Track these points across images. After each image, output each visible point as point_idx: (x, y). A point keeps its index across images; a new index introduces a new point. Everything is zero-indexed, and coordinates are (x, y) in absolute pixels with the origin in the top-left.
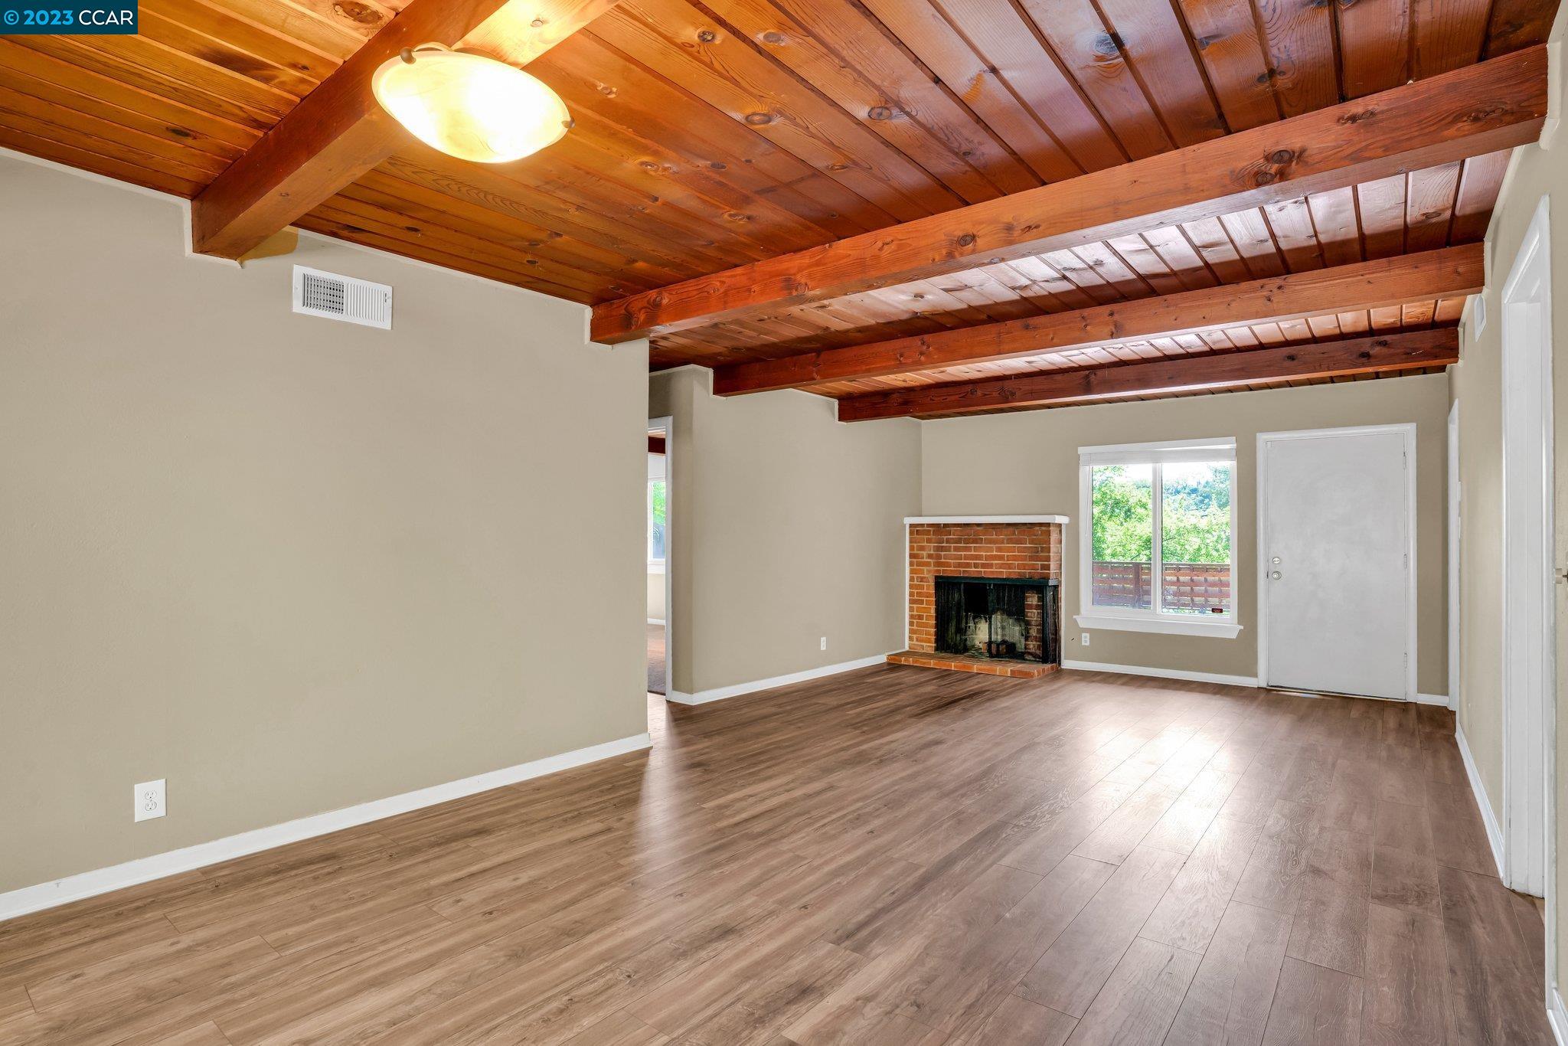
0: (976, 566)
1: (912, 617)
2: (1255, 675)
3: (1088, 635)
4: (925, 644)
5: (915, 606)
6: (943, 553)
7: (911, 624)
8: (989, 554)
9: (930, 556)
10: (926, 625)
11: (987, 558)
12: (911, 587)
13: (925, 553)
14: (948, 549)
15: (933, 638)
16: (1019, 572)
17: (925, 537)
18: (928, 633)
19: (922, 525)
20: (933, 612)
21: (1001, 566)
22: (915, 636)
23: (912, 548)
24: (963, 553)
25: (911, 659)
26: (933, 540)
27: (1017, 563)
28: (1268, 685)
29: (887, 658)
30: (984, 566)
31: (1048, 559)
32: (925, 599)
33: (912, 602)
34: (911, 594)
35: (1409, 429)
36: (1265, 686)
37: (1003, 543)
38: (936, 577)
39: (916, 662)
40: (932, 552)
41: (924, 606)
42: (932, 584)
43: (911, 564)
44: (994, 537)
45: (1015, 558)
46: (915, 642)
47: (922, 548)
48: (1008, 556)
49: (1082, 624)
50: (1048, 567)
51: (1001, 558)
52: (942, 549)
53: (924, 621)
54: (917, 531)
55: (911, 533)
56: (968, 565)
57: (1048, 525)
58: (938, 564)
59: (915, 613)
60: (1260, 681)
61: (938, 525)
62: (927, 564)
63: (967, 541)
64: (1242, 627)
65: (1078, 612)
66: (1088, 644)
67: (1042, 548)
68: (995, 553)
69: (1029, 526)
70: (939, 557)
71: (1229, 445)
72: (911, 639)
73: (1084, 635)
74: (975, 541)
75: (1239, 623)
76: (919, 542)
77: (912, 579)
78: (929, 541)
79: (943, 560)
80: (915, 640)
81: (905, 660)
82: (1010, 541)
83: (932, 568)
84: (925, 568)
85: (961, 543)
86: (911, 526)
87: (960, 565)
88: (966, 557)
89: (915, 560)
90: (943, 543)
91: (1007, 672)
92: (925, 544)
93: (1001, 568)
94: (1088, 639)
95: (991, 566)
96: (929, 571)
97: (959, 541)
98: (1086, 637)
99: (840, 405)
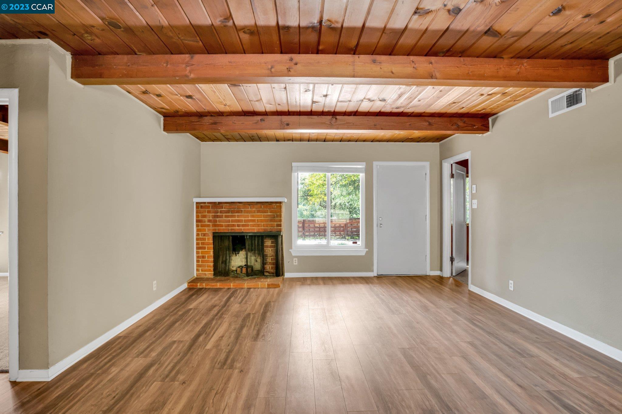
0: (238, 226)
1: (198, 257)
2: (373, 271)
3: (296, 259)
4: (207, 273)
5: (200, 251)
6: (218, 219)
7: (198, 261)
8: (246, 219)
9: (209, 221)
10: (207, 262)
11: (245, 221)
12: (197, 239)
13: (206, 219)
14: (221, 217)
15: (212, 269)
16: (264, 229)
17: (207, 210)
18: (209, 266)
19: (205, 203)
20: (212, 254)
21: (253, 226)
22: (200, 268)
23: (197, 216)
24: (230, 219)
25: (204, 284)
26: (212, 212)
27: (262, 223)
28: (378, 275)
29: (188, 285)
30: (243, 226)
31: (280, 221)
32: (206, 246)
33: (198, 248)
34: (197, 244)
35: (427, 164)
36: (376, 275)
37: (254, 212)
38: (213, 233)
40: (211, 219)
41: (206, 250)
42: (211, 237)
43: (197, 226)
44: (250, 209)
45: (261, 221)
46: (200, 272)
47: (204, 216)
48: (257, 220)
49: (294, 254)
50: (280, 225)
51: (254, 221)
52: (217, 216)
53: (206, 259)
54: (201, 206)
55: (197, 207)
56: (234, 225)
57: (280, 203)
58: (215, 225)
59: (200, 255)
60: (374, 274)
61: (215, 203)
62: (208, 226)
63: (232, 212)
64: (367, 250)
65: (291, 248)
66: (297, 264)
67: (277, 215)
68: (250, 218)
69: (270, 203)
70: (216, 221)
72: (197, 270)
73: (294, 259)
74: (238, 212)
75: (366, 248)
76: (202, 213)
77: (198, 235)
78: (209, 212)
79: (218, 223)
80: (200, 270)
81: (200, 285)
82: (259, 211)
83: (211, 228)
84: (206, 228)
85: (229, 213)
86: (197, 203)
87: (228, 226)
88: (232, 221)
89: (200, 224)
90: (218, 213)
91: (265, 285)
92: (206, 214)
94: (297, 261)
95: (248, 225)
96: (209, 230)
97: (228, 212)
98: (295, 260)
99: (164, 120)
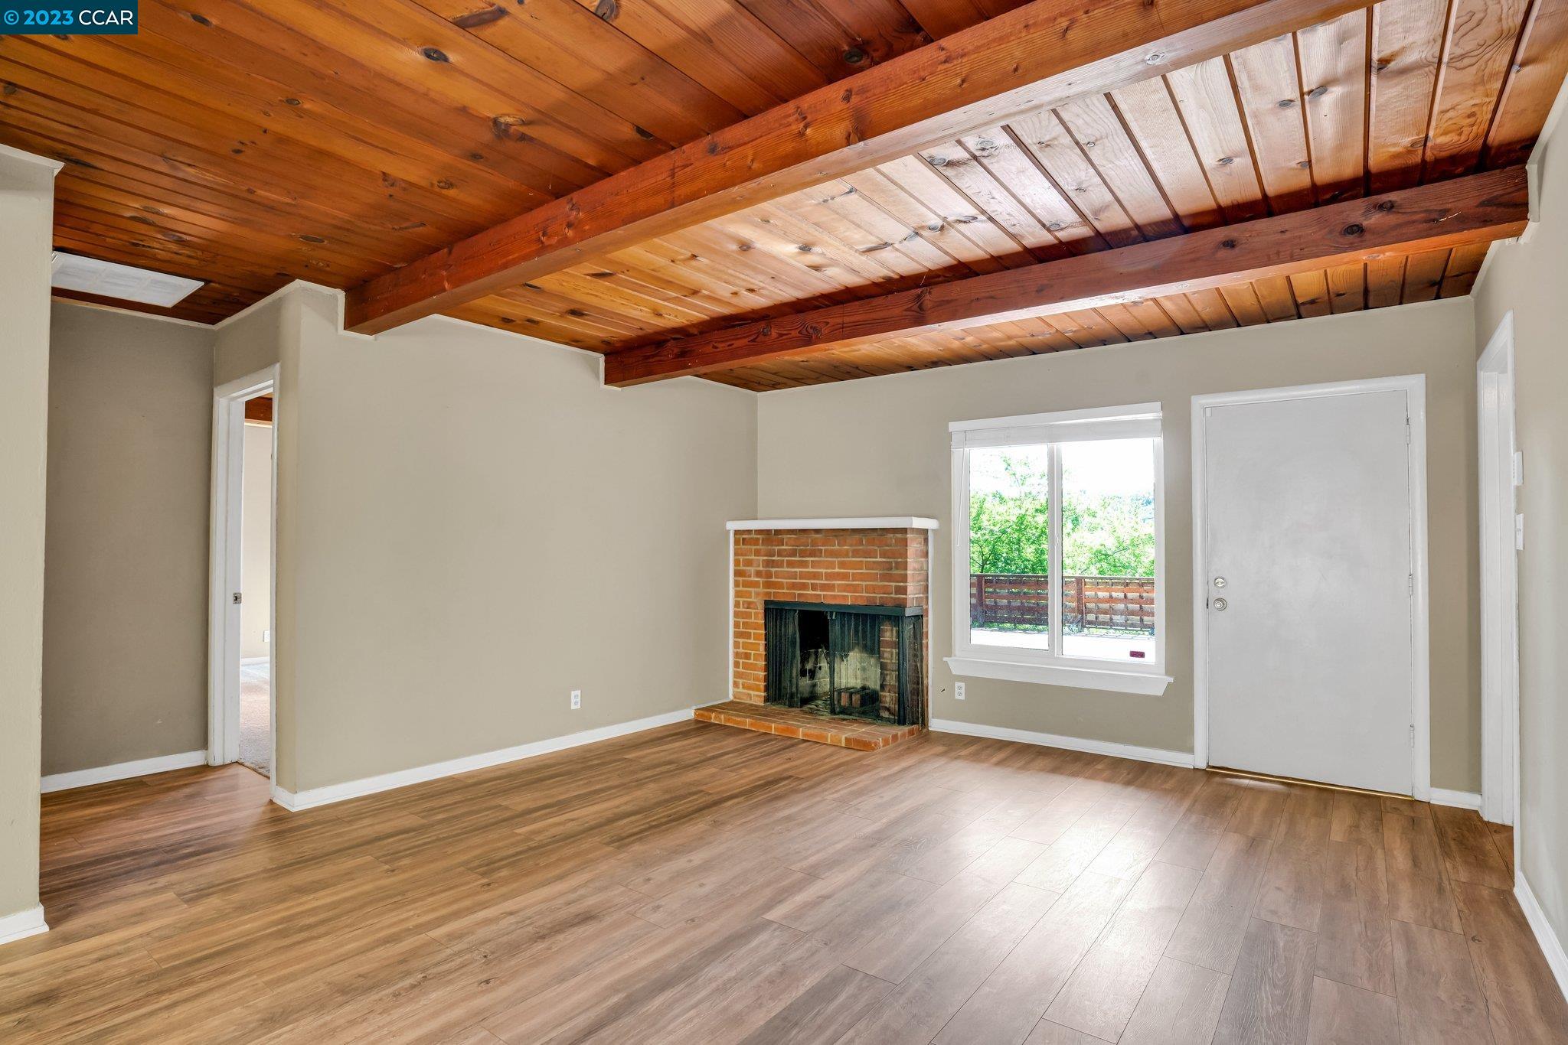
0: (814, 587)
1: (737, 655)
2: (1191, 750)
3: (963, 685)
4: (752, 693)
5: (741, 640)
6: (773, 570)
7: (736, 665)
8: (829, 571)
9: (758, 574)
10: (753, 667)
11: (829, 576)
12: (736, 614)
13: (752, 570)
14: (779, 564)
15: (762, 684)
16: (867, 597)
17: (754, 547)
18: (756, 679)
19: (749, 532)
20: (762, 651)
21: (846, 588)
22: (741, 681)
23: (737, 563)
24: (798, 570)
25: (722, 716)
26: (762, 553)
27: (864, 583)
28: (1209, 766)
29: (695, 714)
30: (824, 587)
31: (904, 578)
32: (752, 631)
33: (737, 635)
34: (737, 625)
35: (1415, 385)
36: (1202, 765)
37: (847, 556)
38: (766, 602)
39: (728, 720)
40: (761, 568)
41: (752, 641)
42: (760, 610)
43: (737, 584)
44: (837, 547)
45: (862, 577)
46: (741, 690)
47: (749, 563)
48: (853, 574)
49: (956, 670)
50: (904, 591)
51: (845, 577)
52: (772, 564)
53: (751, 661)
54: (744, 539)
55: (736, 542)
56: (804, 586)
57: (904, 531)
58: (768, 585)
59: (741, 650)
60: (1198, 759)
61: (768, 532)
62: (755, 585)
63: (803, 554)
64: (1171, 680)
65: (950, 654)
66: (962, 697)
67: (896, 563)
68: (837, 570)
69: (880, 532)
70: (769, 575)
71: (1151, 414)
72: (736, 684)
73: (957, 684)
74: (812, 554)
75: (1167, 673)
76: (746, 555)
77: (737, 604)
78: (758, 553)
79: (773, 579)
80: (741, 686)
81: (716, 718)
82: (856, 553)
83: (761, 590)
84: (753, 590)
85: (795, 556)
86: (737, 532)
87: (793, 586)
88: (802, 576)
89: (741, 579)
90: (774, 556)
92: (753, 557)
93: (844, 591)
94: (963, 691)
95: (831, 588)
96: (757, 594)
97: (793, 553)
98: (960, 688)
99: (606, 362)
